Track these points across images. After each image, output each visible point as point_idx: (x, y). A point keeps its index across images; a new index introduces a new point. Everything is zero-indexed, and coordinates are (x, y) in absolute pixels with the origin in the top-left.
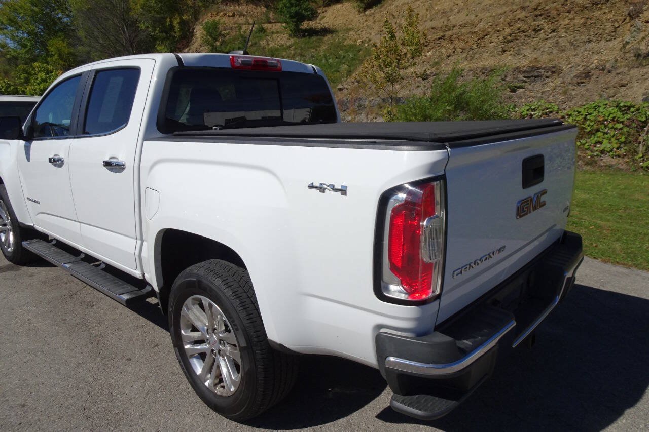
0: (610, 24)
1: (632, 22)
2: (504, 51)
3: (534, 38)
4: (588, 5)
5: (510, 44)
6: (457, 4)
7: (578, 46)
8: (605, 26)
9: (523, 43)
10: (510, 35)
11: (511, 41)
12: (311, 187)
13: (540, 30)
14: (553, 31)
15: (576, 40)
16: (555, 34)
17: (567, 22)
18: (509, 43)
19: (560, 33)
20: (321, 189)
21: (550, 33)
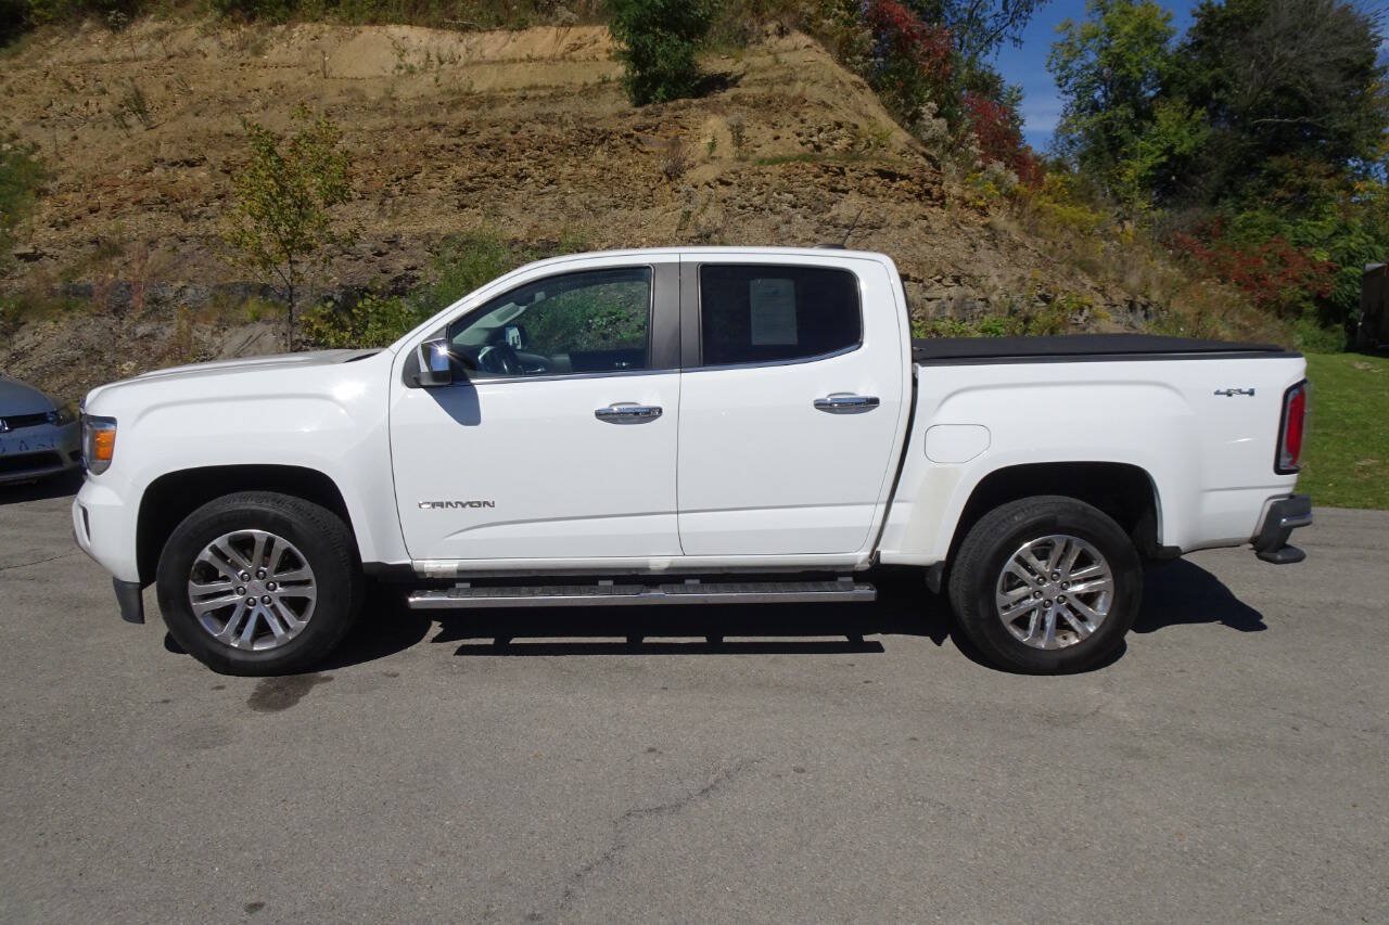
0: (642, 184)
1: (674, 184)
2: (463, 207)
3: (516, 189)
4: (572, 143)
5: (474, 196)
6: (258, 90)
7: (600, 212)
8: (635, 185)
9: (499, 196)
10: (471, 179)
11: (472, 190)
12: (1217, 393)
13: (526, 177)
14: (551, 182)
15: (595, 202)
16: (554, 187)
17: (570, 170)
18: (471, 194)
19: (564, 187)
20: (1229, 394)
21: (547, 185)
